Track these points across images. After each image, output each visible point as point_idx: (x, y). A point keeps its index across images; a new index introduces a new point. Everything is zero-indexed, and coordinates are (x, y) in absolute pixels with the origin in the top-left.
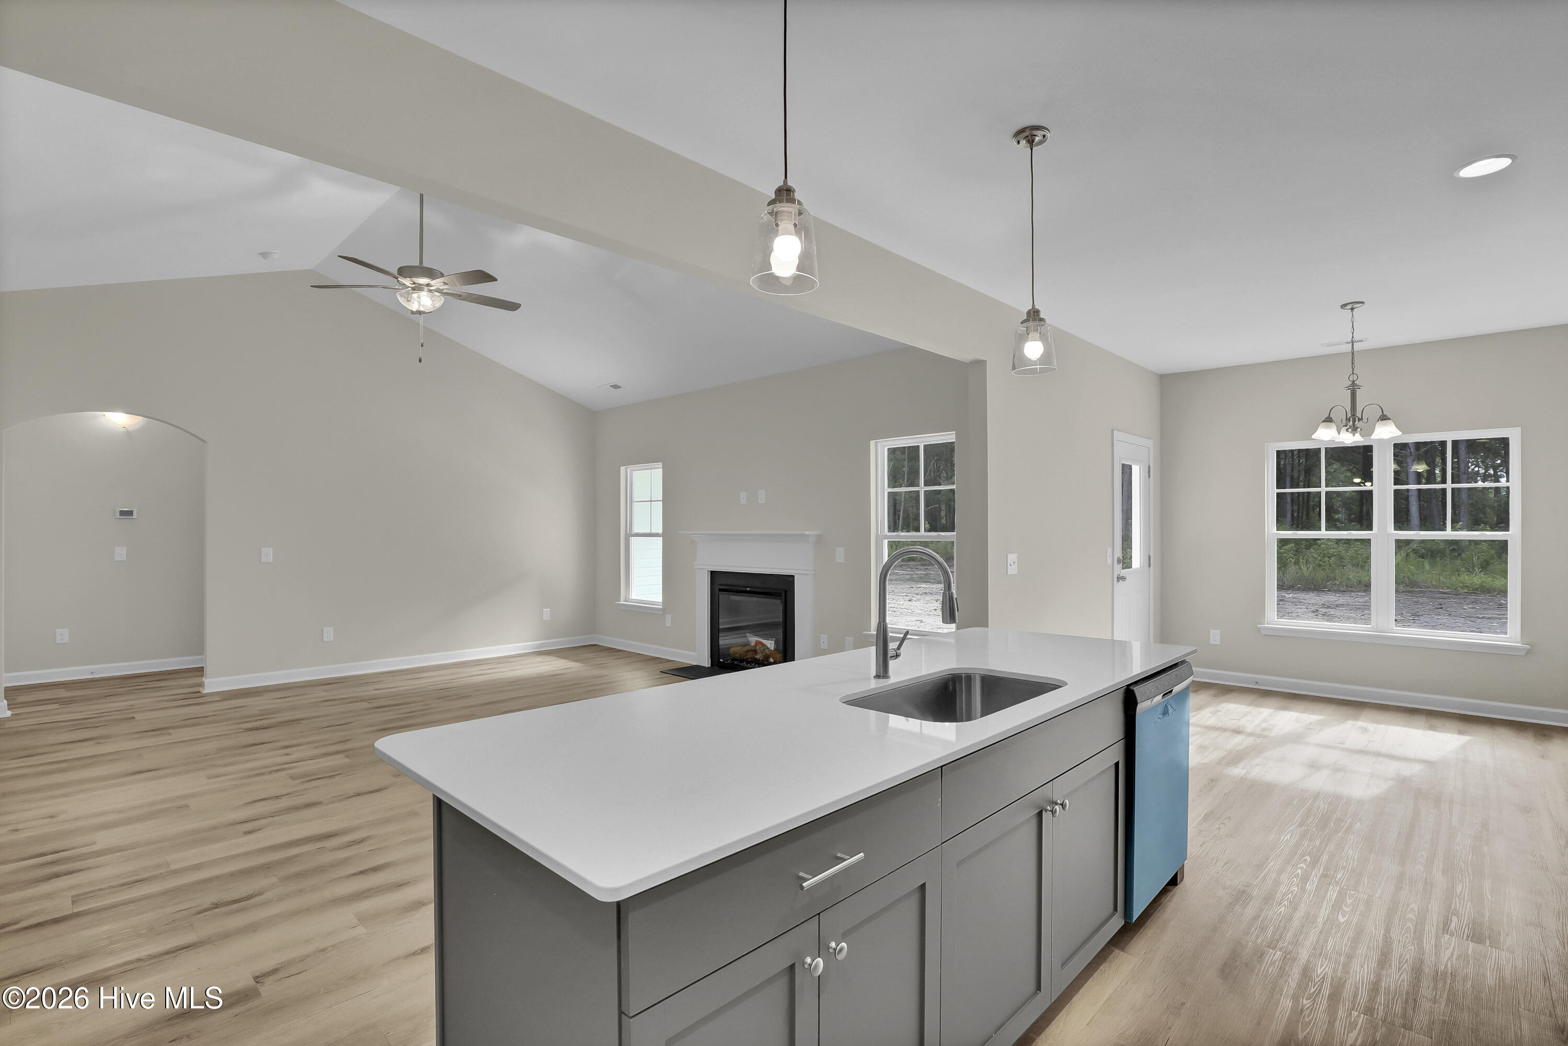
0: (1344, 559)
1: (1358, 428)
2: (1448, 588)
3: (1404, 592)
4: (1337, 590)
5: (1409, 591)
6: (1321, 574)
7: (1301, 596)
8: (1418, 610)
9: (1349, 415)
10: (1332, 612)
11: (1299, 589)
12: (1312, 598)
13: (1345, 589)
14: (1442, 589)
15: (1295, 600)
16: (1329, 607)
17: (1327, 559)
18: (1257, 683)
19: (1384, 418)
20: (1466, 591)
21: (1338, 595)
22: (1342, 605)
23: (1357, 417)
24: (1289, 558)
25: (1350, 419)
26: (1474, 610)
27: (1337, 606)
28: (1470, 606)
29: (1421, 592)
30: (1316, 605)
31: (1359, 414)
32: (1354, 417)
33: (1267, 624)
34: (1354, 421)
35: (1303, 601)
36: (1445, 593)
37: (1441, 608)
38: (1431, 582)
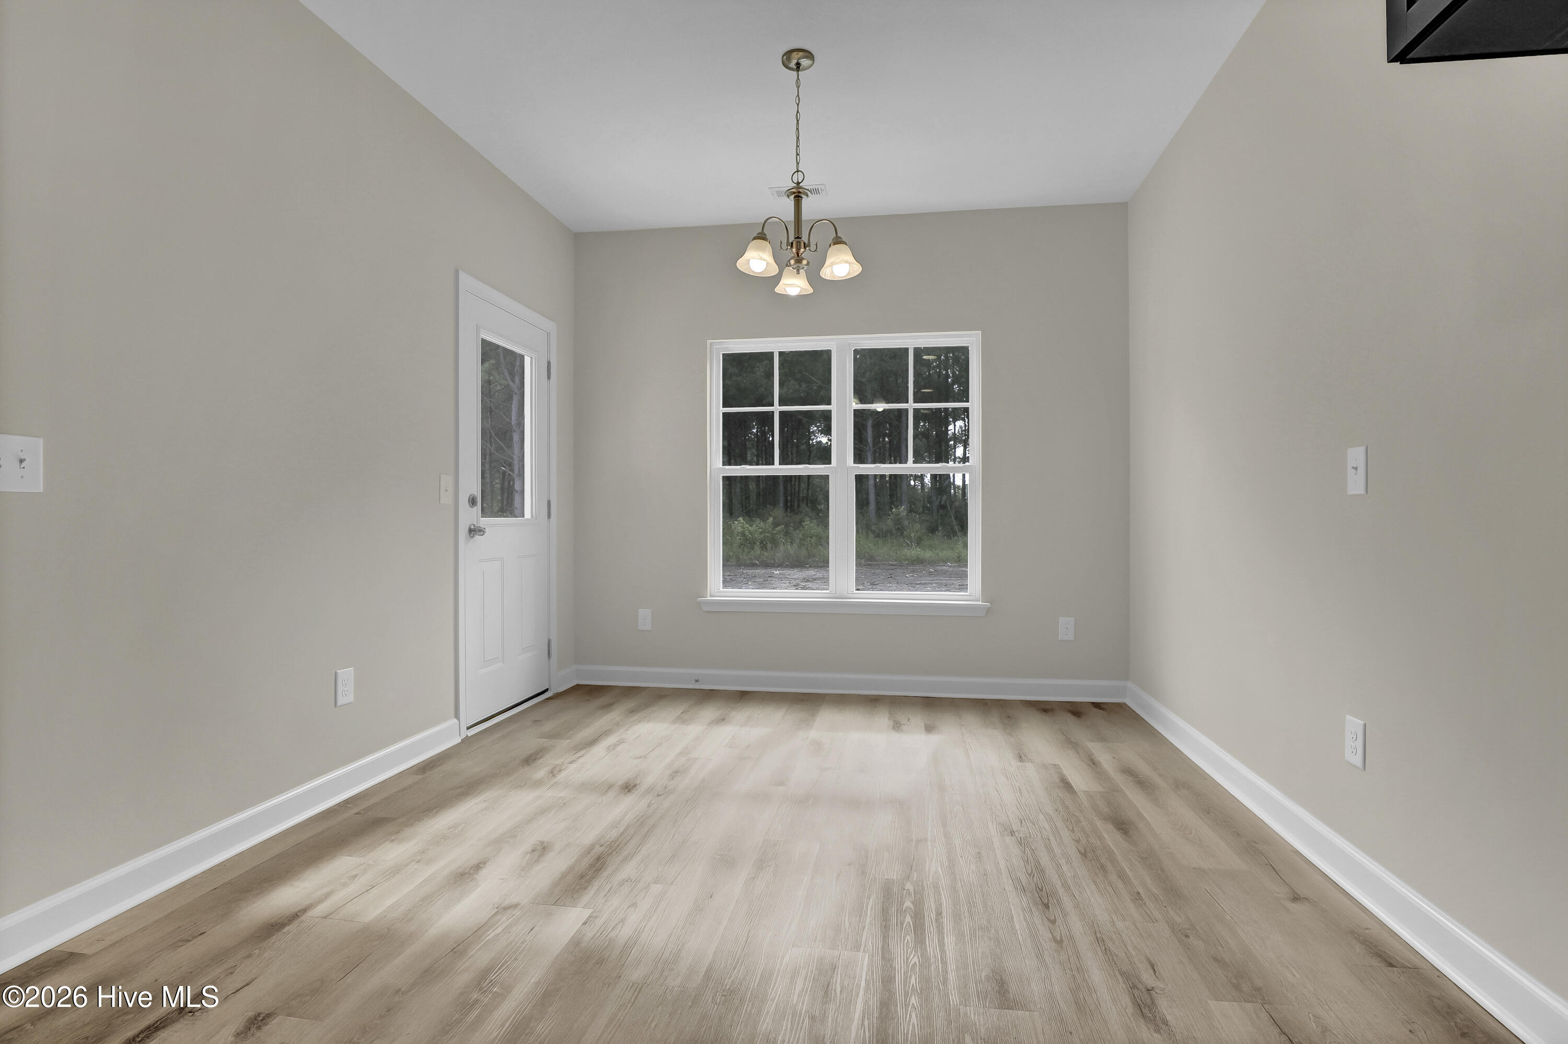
0: (822, 539)
1: (803, 259)
2: (895, 560)
3: (865, 565)
4: (816, 566)
5: (870, 565)
6: (804, 552)
7: (787, 572)
8: (876, 580)
9: (792, 239)
10: (810, 584)
11: (787, 567)
12: (796, 574)
13: (822, 564)
14: (892, 561)
15: (782, 576)
16: (808, 581)
17: (809, 539)
18: (697, 681)
19: (838, 241)
20: (907, 563)
21: (816, 570)
22: (819, 579)
23: (803, 241)
24: (780, 538)
25: (792, 243)
26: (913, 578)
27: (814, 580)
28: (911, 575)
29: (877, 565)
30: (798, 579)
31: (805, 238)
32: (798, 240)
33: (711, 596)
34: (798, 249)
35: (788, 576)
36: (893, 565)
37: (892, 577)
38: (884, 556)
